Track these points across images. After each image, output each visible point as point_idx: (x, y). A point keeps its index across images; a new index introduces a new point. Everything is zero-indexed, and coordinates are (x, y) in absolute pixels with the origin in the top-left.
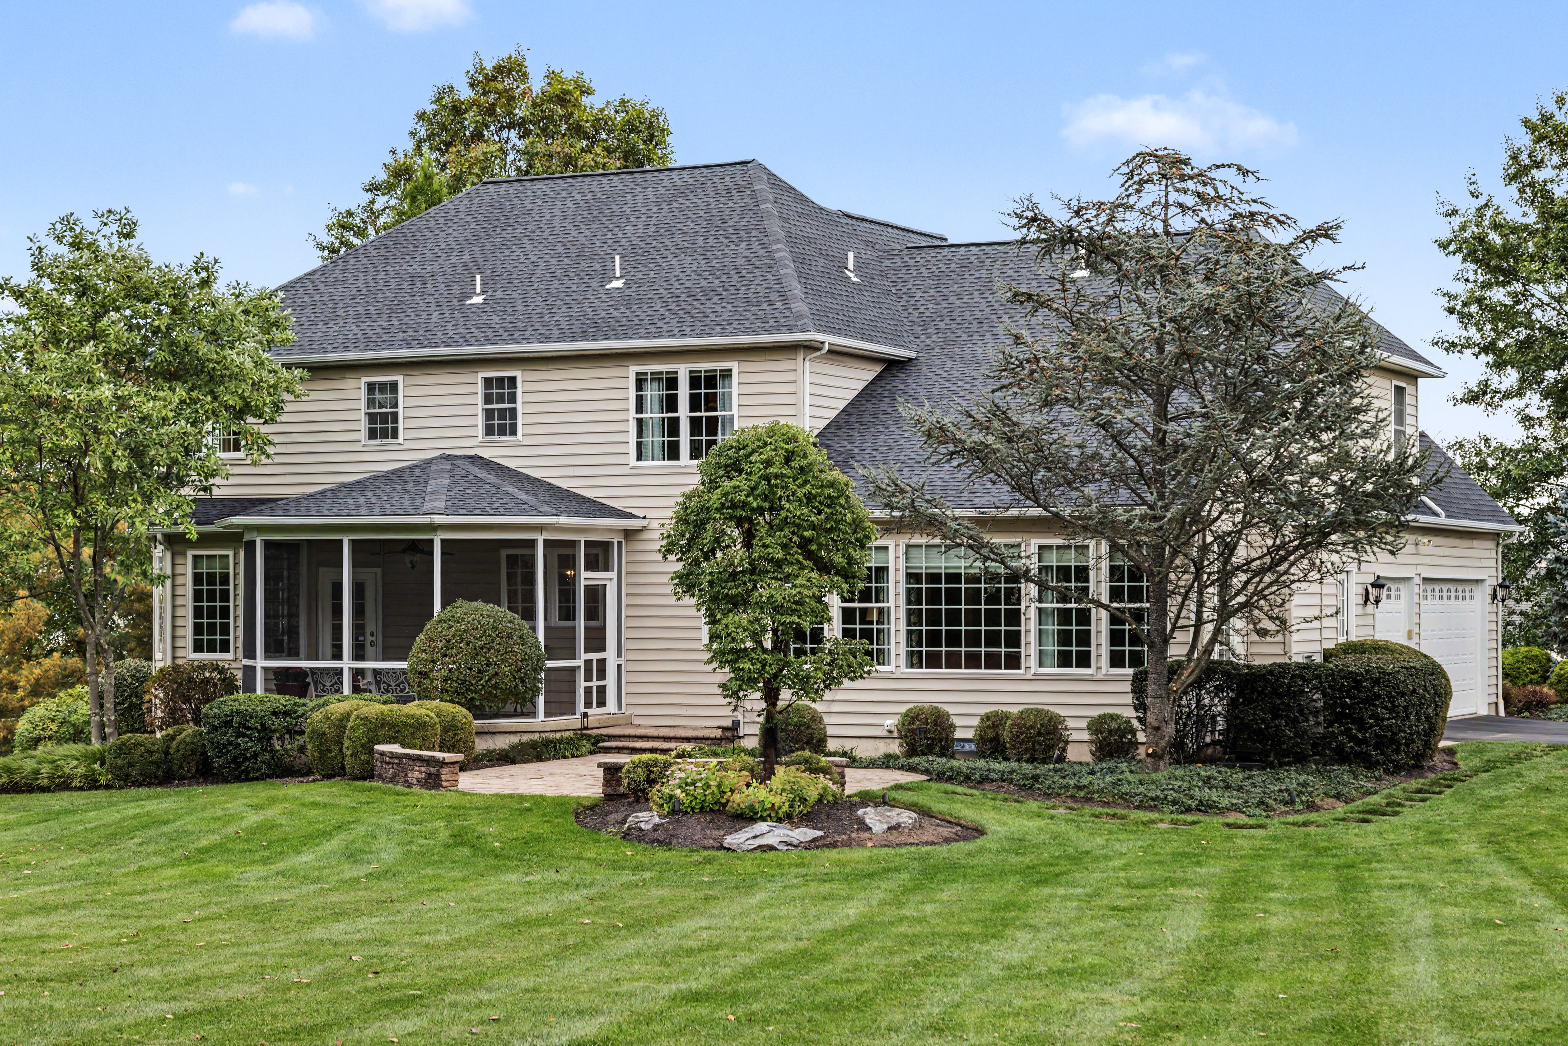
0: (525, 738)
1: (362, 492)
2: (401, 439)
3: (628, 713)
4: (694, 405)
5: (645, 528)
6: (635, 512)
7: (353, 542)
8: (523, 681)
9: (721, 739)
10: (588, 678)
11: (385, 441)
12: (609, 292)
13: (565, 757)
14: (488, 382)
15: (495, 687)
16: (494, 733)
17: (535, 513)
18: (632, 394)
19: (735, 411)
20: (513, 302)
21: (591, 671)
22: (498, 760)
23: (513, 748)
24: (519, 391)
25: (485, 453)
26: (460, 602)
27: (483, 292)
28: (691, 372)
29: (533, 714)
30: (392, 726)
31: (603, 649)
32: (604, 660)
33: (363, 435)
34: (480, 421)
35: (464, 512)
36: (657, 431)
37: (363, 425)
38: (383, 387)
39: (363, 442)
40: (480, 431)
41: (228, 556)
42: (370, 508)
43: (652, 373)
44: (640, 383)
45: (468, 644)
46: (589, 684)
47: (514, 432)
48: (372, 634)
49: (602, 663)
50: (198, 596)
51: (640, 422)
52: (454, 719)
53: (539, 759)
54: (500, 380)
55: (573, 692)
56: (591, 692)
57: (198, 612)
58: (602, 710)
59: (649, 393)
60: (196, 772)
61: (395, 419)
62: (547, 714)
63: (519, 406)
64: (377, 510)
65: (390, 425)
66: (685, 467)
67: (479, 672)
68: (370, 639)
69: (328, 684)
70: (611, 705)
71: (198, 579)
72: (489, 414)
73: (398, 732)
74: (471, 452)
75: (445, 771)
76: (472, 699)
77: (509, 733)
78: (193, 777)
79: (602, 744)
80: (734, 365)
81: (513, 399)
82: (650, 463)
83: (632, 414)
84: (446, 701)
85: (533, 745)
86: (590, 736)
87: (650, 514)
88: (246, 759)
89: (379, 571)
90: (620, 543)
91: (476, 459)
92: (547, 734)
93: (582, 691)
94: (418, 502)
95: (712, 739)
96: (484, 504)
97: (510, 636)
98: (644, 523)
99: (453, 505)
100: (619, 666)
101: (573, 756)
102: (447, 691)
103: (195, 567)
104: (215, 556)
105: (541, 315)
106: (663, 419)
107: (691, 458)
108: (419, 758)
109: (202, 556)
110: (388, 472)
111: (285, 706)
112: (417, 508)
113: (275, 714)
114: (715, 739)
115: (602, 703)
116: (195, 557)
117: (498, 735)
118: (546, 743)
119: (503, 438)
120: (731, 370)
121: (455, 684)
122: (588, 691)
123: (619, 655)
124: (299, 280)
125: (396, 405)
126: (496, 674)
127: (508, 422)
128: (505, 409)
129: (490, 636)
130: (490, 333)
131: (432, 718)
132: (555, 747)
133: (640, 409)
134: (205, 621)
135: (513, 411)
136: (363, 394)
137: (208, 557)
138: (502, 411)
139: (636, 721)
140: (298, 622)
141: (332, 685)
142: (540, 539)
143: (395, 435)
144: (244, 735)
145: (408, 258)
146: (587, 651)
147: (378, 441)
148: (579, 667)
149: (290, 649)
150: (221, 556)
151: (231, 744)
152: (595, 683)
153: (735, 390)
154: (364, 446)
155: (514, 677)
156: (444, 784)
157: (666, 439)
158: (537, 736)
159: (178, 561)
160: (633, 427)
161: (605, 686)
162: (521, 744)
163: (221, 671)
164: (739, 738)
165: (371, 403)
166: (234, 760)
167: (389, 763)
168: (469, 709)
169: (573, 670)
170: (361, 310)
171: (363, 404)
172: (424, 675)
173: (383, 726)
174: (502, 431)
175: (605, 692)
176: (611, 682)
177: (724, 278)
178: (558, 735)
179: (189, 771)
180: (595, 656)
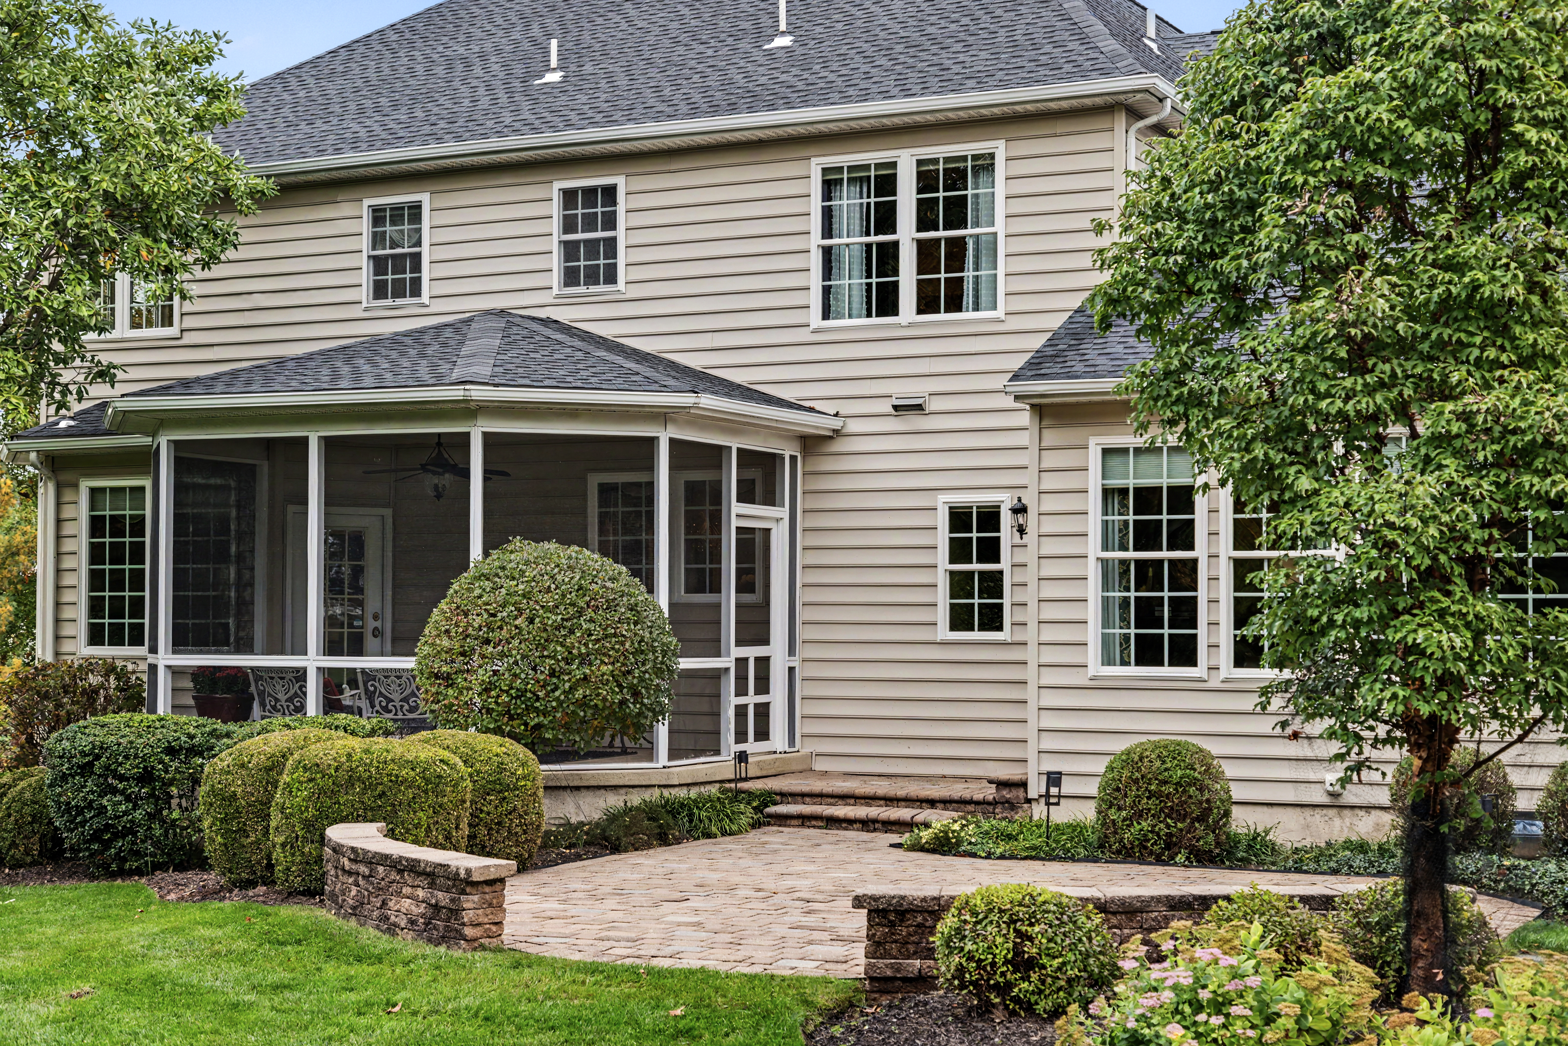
0: (636, 799)
1: (348, 361)
2: (425, 298)
3: (805, 751)
4: (925, 222)
5: (837, 433)
6: (817, 405)
7: (328, 443)
8: (636, 694)
9: (995, 803)
10: (741, 691)
11: (399, 301)
12: (770, 53)
13: (709, 835)
14: (569, 196)
15: (583, 703)
16: (578, 788)
17: (655, 387)
18: (816, 204)
19: (1000, 227)
20: (610, 77)
21: (746, 678)
22: (587, 843)
23: (613, 818)
24: (621, 209)
25: (563, 315)
26: (517, 542)
27: (560, 68)
28: (920, 163)
29: (649, 753)
30: (368, 785)
31: (765, 641)
32: (767, 659)
33: (364, 293)
34: (556, 262)
35: (527, 382)
36: (858, 267)
37: (365, 277)
38: (397, 213)
39: (364, 305)
40: (555, 278)
41: (142, 489)
42: (357, 380)
43: (851, 169)
44: (830, 186)
45: (531, 621)
46: (742, 700)
47: (611, 278)
48: (376, 617)
49: (763, 663)
50: (96, 554)
51: (827, 252)
52: (501, 768)
53: (663, 839)
54: (590, 193)
55: (716, 715)
56: (746, 715)
57: (96, 580)
58: (763, 746)
59: (845, 202)
60: (41, 853)
61: (417, 266)
62: (673, 754)
63: (620, 233)
64: (368, 381)
65: (408, 276)
66: (910, 325)
67: (552, 673)
68: (371, 624)
69: (282, 697)
70: (778, 739)
71: (96, 525)
72: (570, 250)
73: (382, 794)
74: (542, 313)
75: (470, 901)
76: (538, 726)
77: (605, 787)
78: (33, 863)
79: (772, 809)
80: (999, 148)
81: (610, 222)
82: (846, 322)
83: (816, 240)
84: (487, 731)
85: (650, 812)
86: (749, 793)
87: (846, 408)
88: (116, 836)
89: (388, 512)
90: (793, 458)
91: (547, 322)
92: (674, 791)
93: (731, 713)
94: (444, 367)
95: (978, 803)
96: (562, 372)
97: (611, 606)
98: (837, 423)
99: (506, 372)
100: (791, 670)
101: (724, 833)
102: (489, 711)
103: (92, 508)
104: (122, 489)
105: (657, 89)
106: (869, 246)
107: (920, 312)
108: (412, 867)
109: (103, 490)
110: (397, 334)
111: (191, 737)
112: (440, 377)
113: (171, 751)
114: (984, 802)
115: (763, 734)
116: (93, 491)
117: (584, 793)
118: (674, 809)
119: (593, 289)
120: (992, 156)
121: (505, 698)
122: (741, 711)
123: (792, 651)
124: (278, 76)
125: (419, 243)
126: (586, 678)
127: (602, 262)
128: (598, 241)
129: (573, 604)
130: (573, 116)
131: (453, 767)
132: (691, 815)
133: (828, 231)
134: (107, 594)
135: (611, 243)
136: (365, 226)
137: (113, 490)
138: (591, 244)
139: (820, 765)
140: (252, 595)
141: (288, 700)
142: (664, 436)
143: (416, 292)
144: (114, 791)
145: (445, 39)
146: (739, 643)
147: (389, 302)
148: (727, 670)
149: (238, 640)
150: (133, 489)
151: (90, 806)
152: (751, 699)
153: (1000, 189)
154: (366, 309)
155: (620, 686)
156: (469, 932)
157: (874, 280)
158: (657, 792)
159: (68, 496)
160: (816, 261)
161: (767, 704)
162: (628, 810)
163: (122, 675)
164: (1029, 801)
165: (377, 240)
166: (96, 837)
167: (350, 873)
168: (531, 747)
169: (717, 675)
170: (368, 103)
171: (365, 242)
172: (448, 680)
173: (350, 783)
174: (592, 278)
175: (767, 715)
176: (777, 698)
177: (965, 21)
178: (693, 793)
179: (27, 852)
180: (752, 652)
